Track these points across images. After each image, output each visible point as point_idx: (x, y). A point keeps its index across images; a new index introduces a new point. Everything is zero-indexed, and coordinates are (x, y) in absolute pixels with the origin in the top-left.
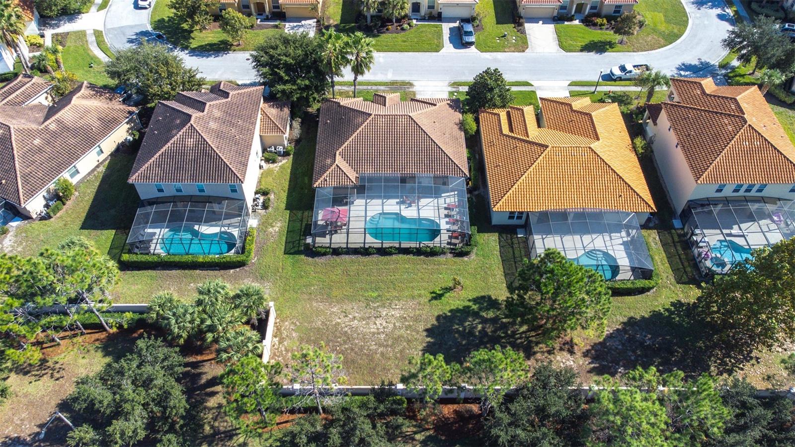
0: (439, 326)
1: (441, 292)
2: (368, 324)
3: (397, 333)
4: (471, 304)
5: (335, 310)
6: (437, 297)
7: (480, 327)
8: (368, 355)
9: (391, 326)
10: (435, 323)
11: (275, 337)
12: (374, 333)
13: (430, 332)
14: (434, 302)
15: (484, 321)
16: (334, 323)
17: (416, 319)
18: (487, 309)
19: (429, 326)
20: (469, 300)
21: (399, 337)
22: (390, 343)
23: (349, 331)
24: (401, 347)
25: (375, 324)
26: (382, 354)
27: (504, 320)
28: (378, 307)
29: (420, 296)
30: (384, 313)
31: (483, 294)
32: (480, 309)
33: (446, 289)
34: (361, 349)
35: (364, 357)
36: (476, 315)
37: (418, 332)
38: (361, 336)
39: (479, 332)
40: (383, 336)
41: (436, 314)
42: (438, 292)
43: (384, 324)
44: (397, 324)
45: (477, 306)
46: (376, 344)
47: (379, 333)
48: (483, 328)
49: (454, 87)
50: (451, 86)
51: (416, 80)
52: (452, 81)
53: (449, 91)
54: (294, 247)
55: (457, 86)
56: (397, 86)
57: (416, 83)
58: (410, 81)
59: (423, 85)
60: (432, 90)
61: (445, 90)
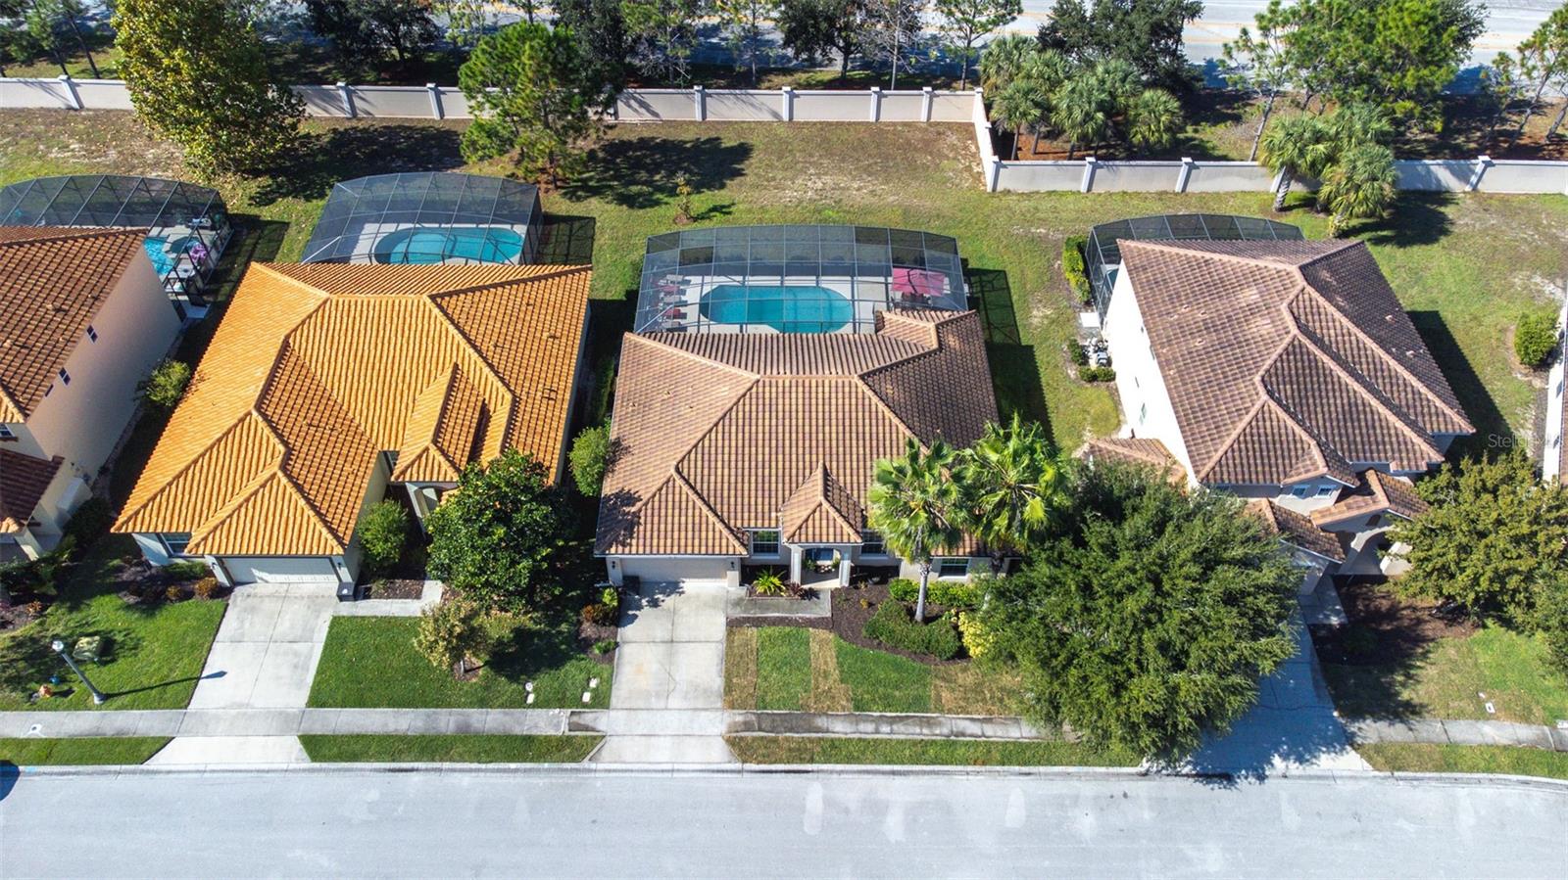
0: (721, 179)
1: (712, 214)
2: (836, 184)
3: (789, 174)
4: (667, 199)
5: (891, 199)
6: (718, 209)
7: (657, 177)
8: (832, 155)
9: (799, 181)
10: (728, 182)
11: (980, 174)
12: (826, 174)
13: (739, 173)
14: (726, 203)
15: (648, 183)
16: (891, 184)
17: (757, 187)
18: (639, 194)
19: (738, 180)
20: (666, 203)
21: (786, 170)
22: (800, 165)
23: (865, 176)
24: (784, 160)
25: (824, 183)
26: (811, 155)
27: (616, 183)
28: (821, 200)
29: (750, 211)
30: (810, 193)
31: (641, 212)
32: (651, 194)
33: (703, 218)
34: (843, 160)
35: (838, 152)
36: (660, 189)
37: (756, 174)
38: (846, 172)
39: (659, 173)
40: (812, 171)
41: (724, 191)
42: (717, 214)
43: (809, 183)
44: (789, 182)
45: (654, 198)
46: (821, 164)
47: (818, 174)
48: (652, 176)
49: (587, 728)
50: (594, 738)
51: (718, 771)
52: (585, 764)
53: (608, 708)
54: (990, 282)
55: (572, 733)
56: (787, 739)
57: (718, 753)
58: (738, 766)
59: (693, 741)
60: (663, 713)
61: (620, 713)
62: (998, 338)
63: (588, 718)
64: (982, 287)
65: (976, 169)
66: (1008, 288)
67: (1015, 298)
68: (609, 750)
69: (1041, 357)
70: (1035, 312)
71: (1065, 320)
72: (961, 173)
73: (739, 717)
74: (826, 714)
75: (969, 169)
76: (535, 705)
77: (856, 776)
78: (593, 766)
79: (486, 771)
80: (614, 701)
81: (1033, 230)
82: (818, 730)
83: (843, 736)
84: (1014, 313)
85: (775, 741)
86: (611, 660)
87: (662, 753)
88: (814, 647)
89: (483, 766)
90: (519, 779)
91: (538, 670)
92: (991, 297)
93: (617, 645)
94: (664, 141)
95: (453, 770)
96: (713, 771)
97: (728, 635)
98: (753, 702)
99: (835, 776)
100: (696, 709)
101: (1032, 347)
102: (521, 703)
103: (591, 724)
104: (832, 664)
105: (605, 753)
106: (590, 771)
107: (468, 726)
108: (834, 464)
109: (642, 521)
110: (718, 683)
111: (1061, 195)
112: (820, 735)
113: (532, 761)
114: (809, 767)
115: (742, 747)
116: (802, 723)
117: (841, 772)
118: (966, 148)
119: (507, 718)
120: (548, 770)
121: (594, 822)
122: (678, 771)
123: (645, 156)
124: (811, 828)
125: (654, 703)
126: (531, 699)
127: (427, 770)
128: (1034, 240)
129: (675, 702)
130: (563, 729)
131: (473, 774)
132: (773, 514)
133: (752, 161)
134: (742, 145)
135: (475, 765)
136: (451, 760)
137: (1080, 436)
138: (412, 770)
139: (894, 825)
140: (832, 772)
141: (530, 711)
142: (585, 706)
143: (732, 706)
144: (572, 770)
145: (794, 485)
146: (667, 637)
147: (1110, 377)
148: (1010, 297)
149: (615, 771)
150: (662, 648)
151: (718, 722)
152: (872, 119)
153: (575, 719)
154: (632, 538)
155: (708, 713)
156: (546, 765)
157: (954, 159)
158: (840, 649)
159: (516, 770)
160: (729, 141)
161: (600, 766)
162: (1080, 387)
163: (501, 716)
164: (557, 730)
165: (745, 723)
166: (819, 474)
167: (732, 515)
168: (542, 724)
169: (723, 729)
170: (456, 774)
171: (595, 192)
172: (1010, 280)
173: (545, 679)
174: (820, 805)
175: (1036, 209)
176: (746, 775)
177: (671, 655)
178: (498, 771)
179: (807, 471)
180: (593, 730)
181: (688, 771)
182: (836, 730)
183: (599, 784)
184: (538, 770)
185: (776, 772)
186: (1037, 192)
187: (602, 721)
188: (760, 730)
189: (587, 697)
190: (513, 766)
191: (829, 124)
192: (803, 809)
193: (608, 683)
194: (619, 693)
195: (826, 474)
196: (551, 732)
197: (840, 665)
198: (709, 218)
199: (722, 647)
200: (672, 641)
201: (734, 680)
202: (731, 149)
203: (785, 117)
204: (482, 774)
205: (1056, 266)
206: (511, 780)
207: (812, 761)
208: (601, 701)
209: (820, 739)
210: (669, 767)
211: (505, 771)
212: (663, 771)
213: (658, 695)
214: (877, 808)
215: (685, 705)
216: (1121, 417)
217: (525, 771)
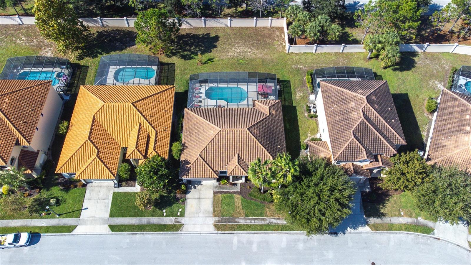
0: (210, 49)
1: (208, 62)
2: (243, 50)
3: (230, 47)
4: (195, 57)
5: (259, 55)
6: (210, 60)
7: (192, 48)
8: (243, 39)
9: (233, 49)
10: (212, 50)
11: (285, 46)
12: (241, 46)
13: (215, 47)
14: (212, 58)
15: (190, 51)
16: (259, 50)
17: (221, 51)
18: (187, 55)
19: (215, 49)
20: (195, 58)
21: (229, 45)
22: (233, 43)
23: (252, 47)
24: (228, 42)
25: (240, 50)
26: (236, 39)
27: (180, 51)
28: (239, 56)
29: (219, 60)
30: (236, 54)
31: (188, 61)
32: (190, 55)
33: (205, 63)
34: (246, 41)
35: (244, 38)
36: (193, 53)
37: (221, 47)
38: (246, 46)
39: (193, 47)
40: (237, 45)
41: (211, 54)
42: (210, 62)
43: (236, 50)
44: (230, 50)
45: (191, 56)
46: (239, 43)
47: (238, 47)
48: (191, 48)
49: (179, 222)
50: (181, 225)
51: (212, 233)
52: (179, 232)
53: (184, 217)
54: (286, 84)
55: (176, 224)
56: (228, 225)
57: (212, 229)
58: (217, 232)
59: (205, 225)
60: (198, 218)
61: (187, 218)
62: (287, 104)
63: (179, 219)
64: (283, 86)
65: (284, 44)
66: (290, 87)
67: (292, 90)
68: (185, 228)
69: (298, 109)
70: (297, 95)
71: (305, 97)
72: (279, 46)
73: (217, 219)
74: (238, 218)
75: (281, 44)
76: (166, 216)
77: (246, 234)
78: (181, 232)
79: (155, 234)
80: (186, 215)
81: (299, 66)
82: (236, 222)
83: (243, 224)
84: (292, 95)
85: (226, 225)
86: (184, 204)
87: (198, 229)
88: (236, 200)
89: (154, 233)
90: (163, 236)
91: (166, 207)
92: (286, 90)
93: (186, 199)
94: (194, 34)
95: (147, 234)
96: (210, 233)
97: (214, 196)
98: (220, 215)
99: (240, 234)
100: (206, 217)
101: (296, 106)
102: (163, 216)
103: (180, 221)
104: (240, 204)
105: (184, 229)
106: (180, 234)
107: (150, 222)
108: (241, 153)
109: (191, 169)
110: (211, 210)
111: (307, 54)
112: (237, 223)
113: (166, 231)
114: (234, 232)
115: (217, 227)
116: (232, 220)
117: (242, 233)
118: (281, 36)
119: (159, 220)
120: (170, 234)
121: (182, 247)
122: (202, 233)
123: (189, 40)
124: (234, 248)
125: (196, 215)
126: (165, 214)
127: (140, 234)
128: (298, 70)
129: (201, 215)
130: (173, 223)
131: (152, 235)
132: (225, 167)
133: (219, 42)
134: (216, 36)
135: (152, 232)
136: (146, 231)
137: (307, 135)
138: (137, 234)
139: (254, 247)
140: (240, 233)
141: (165, 218)
142: (178, 216)
143: (215, 216)
144: (176, 233)
145: (230, 159)
146: (198, 197)
147: (316, 116)
148: (291, 90)
149: (187, 233)
150: (197, 200)
151: (212, 220)
152: (254, 26)
153: (176, 220)
154: (189, 174)
155: (209, 218)
156: (170, 232)
157: (278, 40)
158: (242, 200)
159: (162, 234)
160: (213, 35)
161: (183, 232)
162: (308, 119)
163: (157, 219)
164: (172, 223)
165: (218, 220)
166: (237, 156)
167: (214, 167)
168: (168, 221)
169: (213, 222)
170: (148, 235)
171: (174, 54)
172: (291, 84)
173: (168, 209)
174: (237, 242)
175: (300, 59)
176: (219, 234)
177: (199, 202)
178: (158, 234)
179: (234, 155)
180: (181, 223)
181: (204, 233)
182: (241, 222)
183: (183, 237)
184: (168, 234)
185: (226, 233)
186: (301, 53)
187: (183, 220)
188: (222, 222)
189: (179, 214)
190: (161, 232)
191: (242, 28)
192: (232, 243)
193: (184, 210)
194: (187, 213)
195: (239, 156)
196: (170, 223)
197: (242, 204)
198: (207, 63)
199: (212, 200)
200: (200, 198)
201: (216, 209)
202: (213, 38)
203: (229, 26)
204: (154, 235)
205: (304, 79)
206: (161, 236)
207: (235, 230)
208: (182, 215)
209: (237, 225)
210: (200, 232)
211: (159, 234)
212: (198, 233)
213: (196, 213)
214: (250, 243)
215: (203, 216)
216: (318, 129)
217: (164, 234)
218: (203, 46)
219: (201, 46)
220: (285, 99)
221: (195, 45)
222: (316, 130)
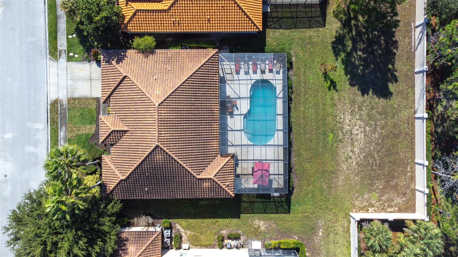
0: (359, 84)
1: (329, 82)
2: (357, 140)
3: (365, 117)
4: (340, 59)
5: (345, 167)
6: (333, 85)
7: (359, 53)
8: (383, 139)
9: (359, 122)
10: (356, 87)
11: (368, 210)
12: (365, 135)
13: (364, 92)
14: (338, 87)
15: (355, 49)
16: (356, 167)
17: (353, 102)
18: (344, 46)
19: (359, 93)
20: (337, 59)
21: (369, 116)
22: (373, 123)
23: (364, 154)
24: (377, 115)
25: (357, 134)
26: (383, 128)
27: (354, 33)
28: (343, 133)
29: (332, 99)
30: (348, 127)
32: (344, 51)
33: (325, 77)
34: (377, 144)
35: (385, 142)
36: (349, 55)
37: (364, 101)
38: (367, 145)
39: (364, 54)
40: (367, 129)
41: (348, 86)
42: (329, 84)
43: (357, 127)
44: (357, 118)
45: (341, 53)
46: (375, 133)
47: (365, 132)
48: (361, 50)
49: (60, 56)
50: (57, 58)
51: (47, 97)
52: (49, 56)
53: (67, 61)
54: (282, 206)
55: (58, 51)
56: (58, 117)
57: (53, 97)
58: (49, 103)
59: (56, 89)
60: (66, 79)
61: (66, 65)
62: (244, 205)
63: (64, 56)
64: (278, 202)
65: (370, 210)
66: (277, 213)
67: (271, 215)
69: (235, 221)
70: (262, 222)
71: (257, 234)
72: (367, 202)
73: (65, 102)
74: (66, 130)
75: (372, 206)
76: (67, 38)
77: (47, 138)
78: (48, 59)
79: (46, 26)
80: (69, 63)
81: (320, 230)
82: (61, 127)
83: (59, 135)
84: (261, 213)
85: (57, 114)
86: (83, 60)
87: (52, 79)
88: (89, 126)
89: (47, 25)
90: (42, 36)
91: (79, 37)
92: (272, 205)
93: (89, 62)
94: (395, 54)
95: (45, 17)
96: (47, 95)
97: (93, 98)
98: (70, 106)
99: (46, 132)
100: (67, 89)
101: (239, 218)
102: (68, 35)
104: (83, 132)
105: (52, 62)
106: (46, 58)
107: (60, 18)
108: (129, 134)
110: (76, 95)
112: (59, 128)
113: (49, 40)
114: (49, 124)
115: (55, 104)
116: (63, 122)
117: (48, 134)
119: (63, 30)
120: (46, 45)
121: (29, 61)
122: (47, 85)
123: (380, 45)
124: (29, 124)
125: (69, 76)
126: (70, 37)
127: (45, 8)
129: (70, 82)
131: (44, 23)
132: (114, 112)
133: (377, 100)
134: (391, 94)
135: (47, 23)
136: (48, 15)
138: (45, 4)
139: (31, 149)
140: (48, 131)
142: (68, 54)
143: (69, 100)
144: (47, 52)
145: (123, 119)
146: (92, 78)
148: (272, 213)
149: (47, 66)
150: (88, 77)
151: (63, 96)
152: (417, 161)
153: (63, 51)
154: (105, 62)
155: (66, 93)
156: (48, 45)
157: (380, 200)
158: (89, 135)
159: (46, 36)
160: (392, 87)
161: (48, 61)
162: (215, 234)
163: (64, 28)
164: (59, 47)
165: (63, 105)
166: (126, 129)
167: (114, 98)
168: (61, 41)
169: (60, 98)
171: (346, 24)
172: (283, 215)
173: (77, 40)
174: (36, 127)
176: (46, 105)
177: (86, 80)
178: (46, 30)
179: (127, 124)
180: (59, 58)
181: (47, 88)
182: (61, 133)
183: (42, 61)
184: (46, 42)
185: (48, 114)
187: (63, 60)
188: (61, 109)
189: (71, 54)
190: (47, 34)
191: (413, 138)
192: (35, 122)
193: (77, 60)
194: (72, 64)
195: (126, 131)
196: (58, 45)
197: (83, 135)
198: (326, 80)
199: (89, 96)
200: (91, 80)
201: (77, 101)
202: (387, 88)
203: (416, 116)
204: (44, 26)
205: (294, 236)
207: (51, 125)
208: (70, 59)
209: (58, 128)
210: (48, 82)
211: (46, 32)
212: (47, 80)
213: (72, 77)
214: (36, 144)
215: (69, 85)
216: (199, 247)
217: (46, 38)
218: (367, 72)
219: (366, 67)
220: (253, 202)
221: (367, 57)
222: (196, 243)
